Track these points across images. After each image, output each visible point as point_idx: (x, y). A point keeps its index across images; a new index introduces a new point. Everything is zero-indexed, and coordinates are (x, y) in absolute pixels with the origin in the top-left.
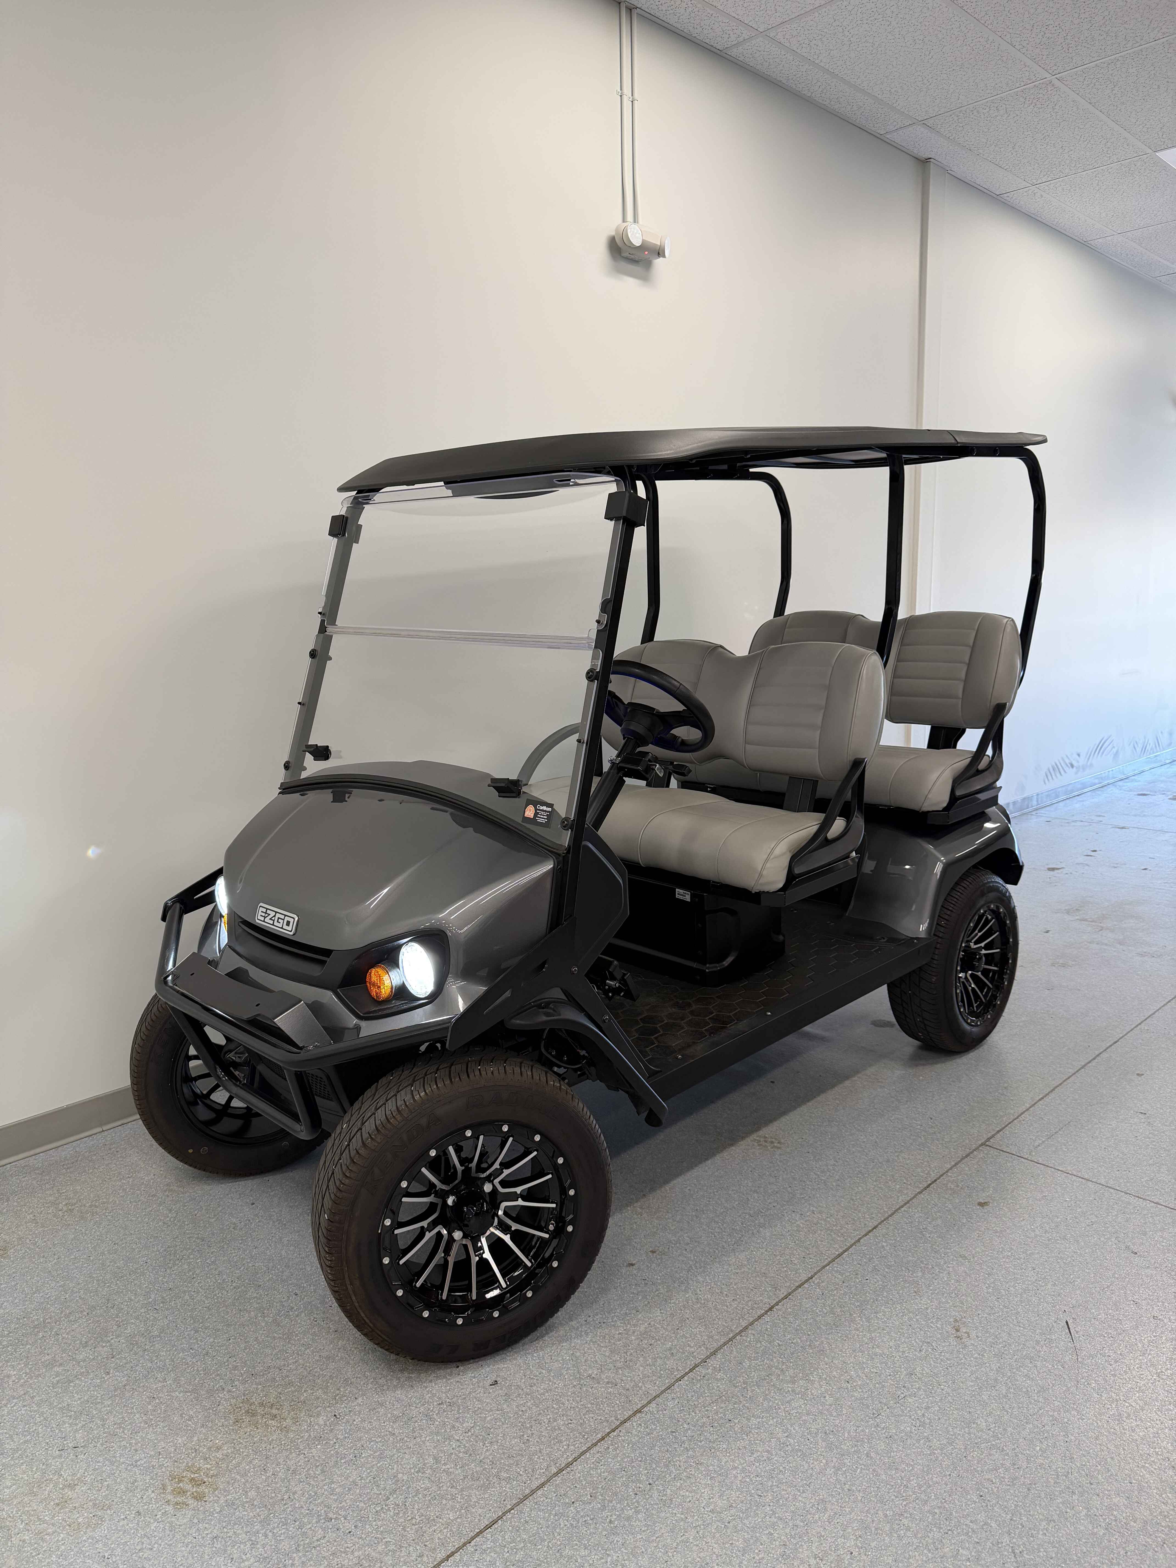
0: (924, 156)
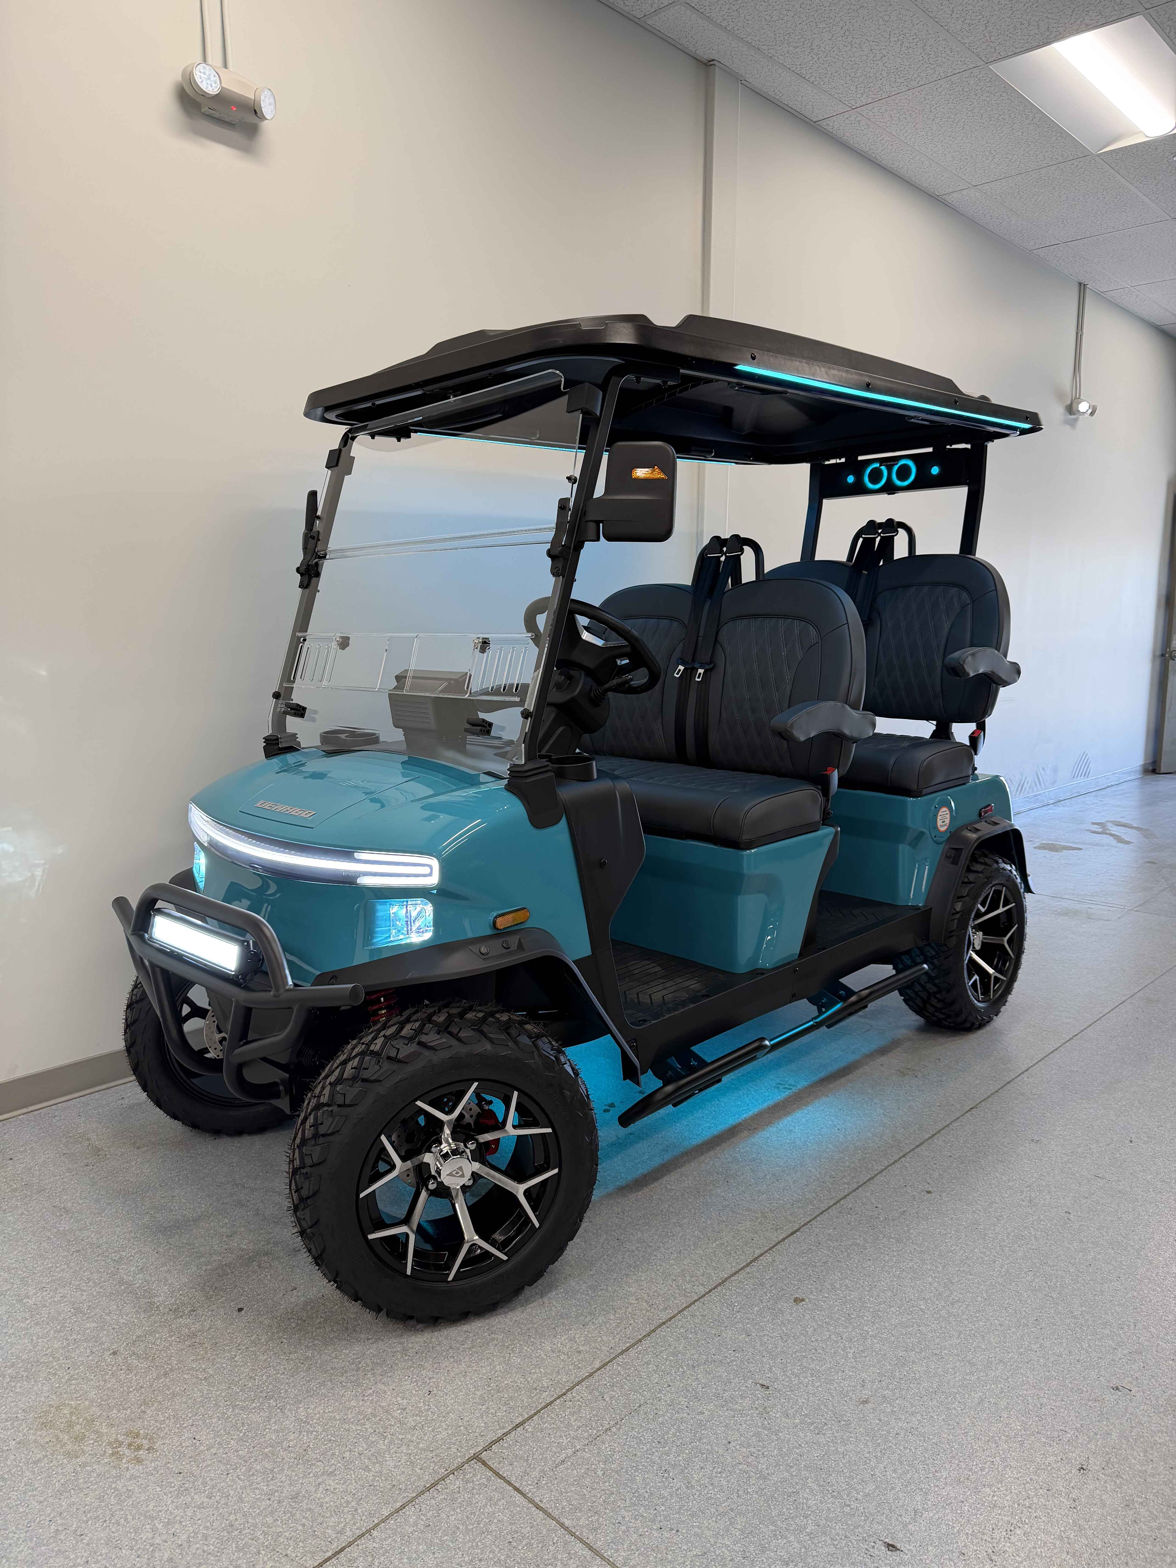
0: (705, 57)
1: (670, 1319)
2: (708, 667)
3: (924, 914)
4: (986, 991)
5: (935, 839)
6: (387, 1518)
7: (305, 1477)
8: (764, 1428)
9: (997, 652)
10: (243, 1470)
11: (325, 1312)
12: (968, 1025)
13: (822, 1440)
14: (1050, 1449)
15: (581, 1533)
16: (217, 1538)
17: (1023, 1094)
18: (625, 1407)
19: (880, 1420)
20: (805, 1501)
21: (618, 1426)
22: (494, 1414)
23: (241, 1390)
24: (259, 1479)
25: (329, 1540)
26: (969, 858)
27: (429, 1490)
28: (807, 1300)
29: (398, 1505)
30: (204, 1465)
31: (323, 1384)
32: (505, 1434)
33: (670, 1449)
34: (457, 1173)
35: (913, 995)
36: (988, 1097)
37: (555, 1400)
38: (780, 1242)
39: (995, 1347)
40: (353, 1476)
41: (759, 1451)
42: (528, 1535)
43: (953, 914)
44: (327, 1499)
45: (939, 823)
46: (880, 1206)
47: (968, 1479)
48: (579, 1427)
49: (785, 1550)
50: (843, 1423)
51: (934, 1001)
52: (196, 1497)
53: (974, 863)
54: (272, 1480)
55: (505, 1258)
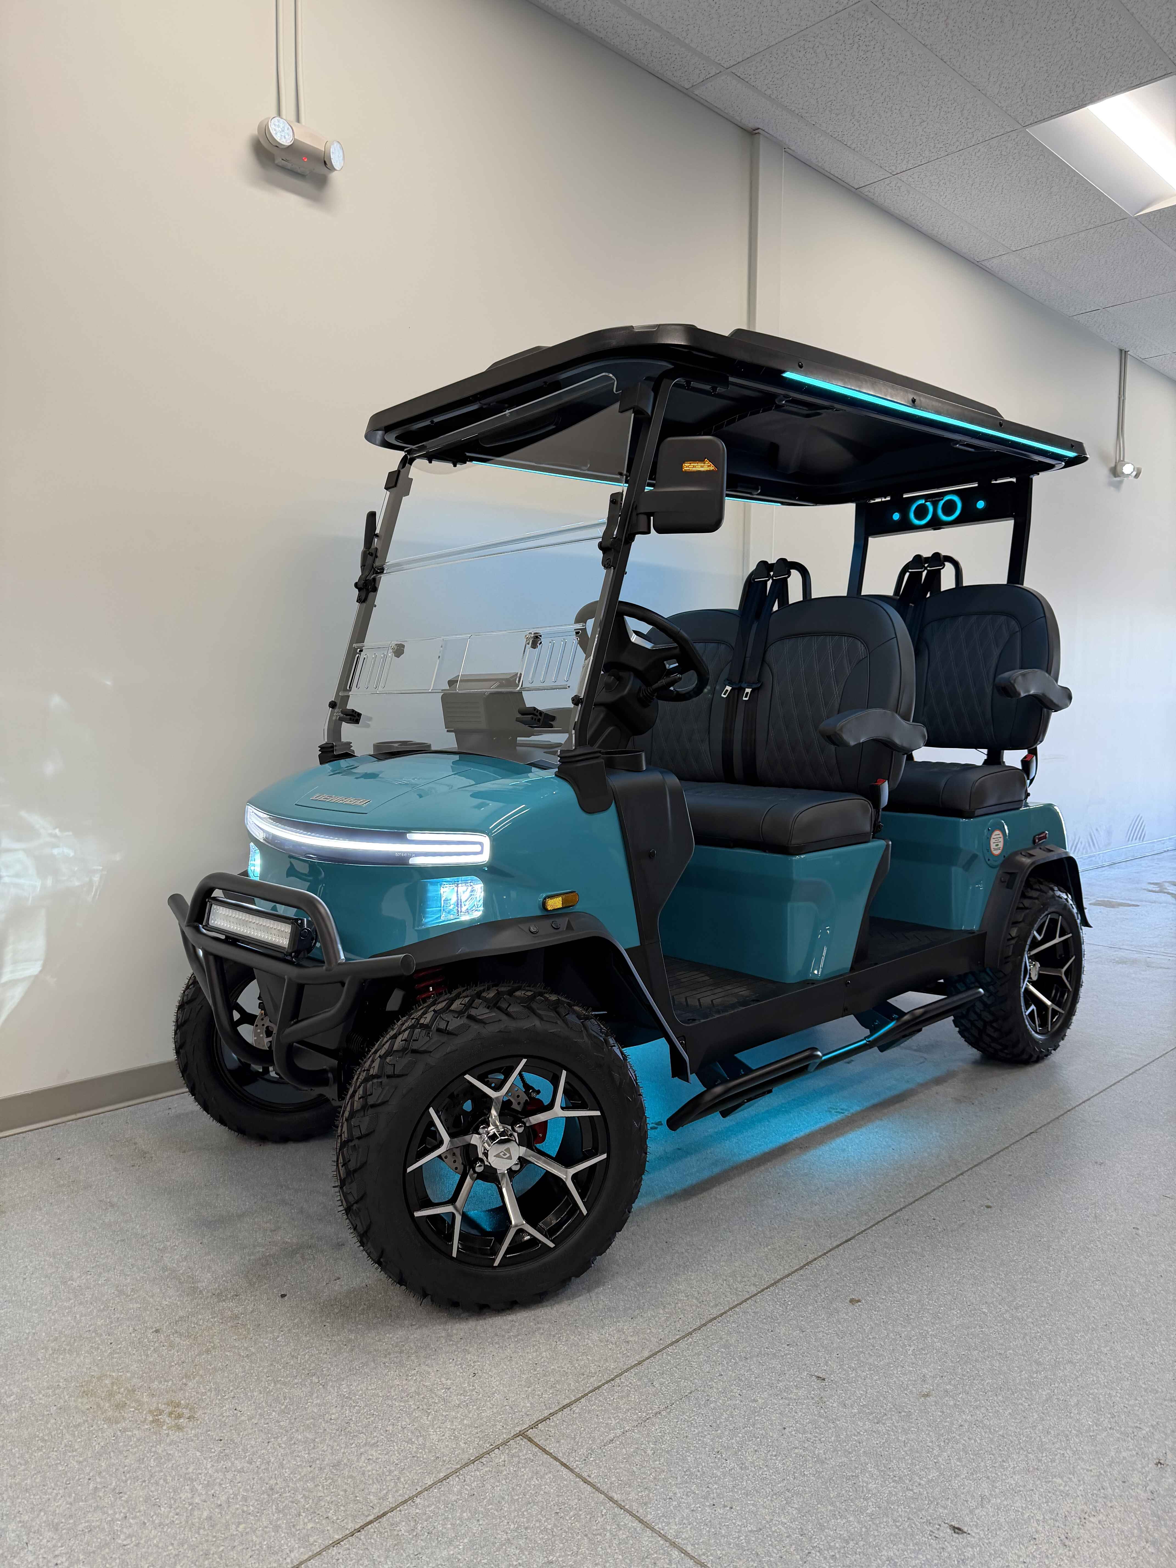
0: (750, 125)
1: (721, 1315)
2: (755, 686)
3: (978, 939)
4: (1044, 1024)
5: (989, 862)
6: (431, 1486)
7: (346, 1447)
8: (820, 1416)
9: (1047, 675)
10: (284, 1439)
11: (369, 1300)
12: (1025, 1057)
13: (880, 1427)
14: (1124, 1444)
15: (631, 1506)
16: (257, 1500)
17: (1083, 1121)
18: (675, 1393)
19: (943, 1412)
20: (865, 1485)
21: (669, 1410)
22: (541, 1396)
23: (283, 1367)
24: (301, 1448)
25: (371, 1505)
26: (1023, 884)
27: (473, 1463)
28: (863, 1301)
29: (442, 1475)
30: (245, 1434)
31: (366, 1364)
32: (552, 1414)
33: (722, 1433)
34: (505, 1155)
35: (969, 1025)
36: (1049, 1123)
37: (603, 1384)
38: (835, 1248)
39: (1063, 1349)
40: (396, 1448)
41: (816, 1437)
42: (575, 1507)
43: (1009, 940)
44: (369, 1468)
45: (993, 846)
46: (938, 1218)
47: (1037, 1469)
48: (628, 1410)
49: (845, 1529)
50: (903, 1414)
51: (990, 1031)
52: (236, 1462)
53: (1029, 890)
54: (313, 1448)
55: (552, 1245)
